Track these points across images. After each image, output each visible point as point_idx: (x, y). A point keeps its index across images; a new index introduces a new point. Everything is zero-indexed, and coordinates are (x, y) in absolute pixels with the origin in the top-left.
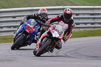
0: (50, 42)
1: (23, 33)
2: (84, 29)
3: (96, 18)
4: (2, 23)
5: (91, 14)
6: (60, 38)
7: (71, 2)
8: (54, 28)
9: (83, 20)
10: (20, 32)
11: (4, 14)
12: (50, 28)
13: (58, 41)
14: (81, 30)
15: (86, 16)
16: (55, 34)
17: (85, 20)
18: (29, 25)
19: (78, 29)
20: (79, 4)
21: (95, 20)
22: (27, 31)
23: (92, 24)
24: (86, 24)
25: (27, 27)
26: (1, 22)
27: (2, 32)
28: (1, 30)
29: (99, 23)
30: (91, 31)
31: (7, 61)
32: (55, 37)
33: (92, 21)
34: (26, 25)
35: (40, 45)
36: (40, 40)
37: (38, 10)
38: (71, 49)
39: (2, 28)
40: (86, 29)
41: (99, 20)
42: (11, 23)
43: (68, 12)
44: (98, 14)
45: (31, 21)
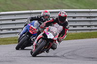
0: (45, 43)
1: (27, 34)
2: (80, 32)
3: (92, 21)
4: (2, 26)
5: (88, 17)
6: (55, 39)
7: (68, 6)
8: (49, 30)
9: (79, 23)
10: (24, 33)
11: (3, 16)
12: (45, 30)
13: (53, 42)
14: (78, 32)
15: (83, 19)
16: (50, 36)
17: (81, 22)
18: (32, 26)
19: (75, 32)
20: (75, 7)
21: (91, 22)
22: (31, 32)
23: (88, 26)
24: (83, 26)
25: (30, 28)
26: (1, 24)
27: (2, 34)
28: (1, 32)
29: (96, 26)
30: (87, 33)
31: (7, 61)
32: (50, 39)
33: (88, 24)
34: (30, 27)
35: (36, 46)
36: (36, 41)
37: (41, 13)
38: (68, 51)
39: (2, 30)
40: (83, 31)
41: (95, 22)
42: (11, 25)
43: (63, 15)
44: (94, 17)
45: (34, 22)
